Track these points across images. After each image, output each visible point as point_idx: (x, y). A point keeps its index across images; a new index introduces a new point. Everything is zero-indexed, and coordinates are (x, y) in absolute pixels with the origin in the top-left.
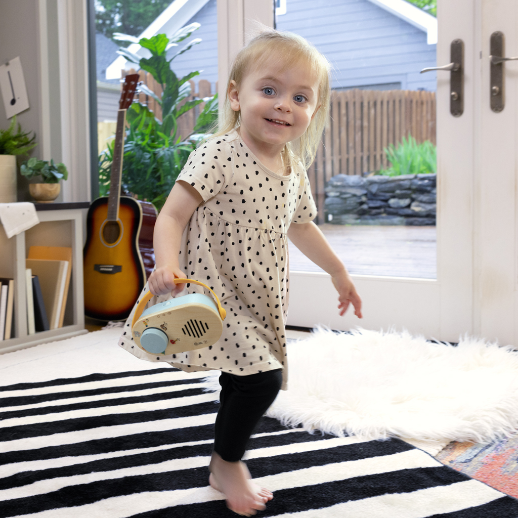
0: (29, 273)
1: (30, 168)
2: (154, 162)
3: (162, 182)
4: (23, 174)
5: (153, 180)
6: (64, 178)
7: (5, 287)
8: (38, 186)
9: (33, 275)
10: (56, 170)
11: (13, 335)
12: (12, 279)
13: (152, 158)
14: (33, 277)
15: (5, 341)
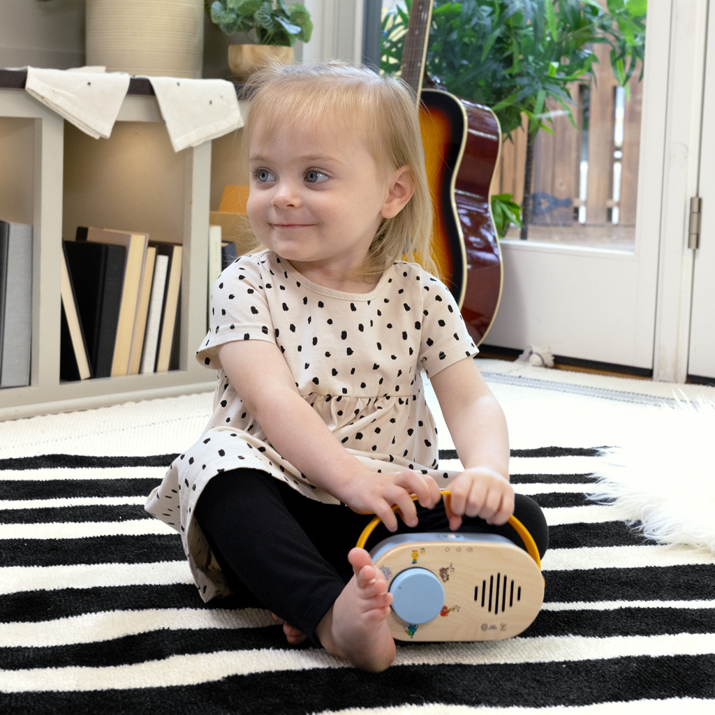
0: (216, 232)
1: (232, 10)
2: (498, 24)
3: (516, 69)
4: (215, 21)
5: (495, 66)
6: (303, 36)
7: (163, 260)
8: (246, 48)
9: (223, 241)
10: (288, 17)
11: (175, 364)
12: (180, 245)
13: (496, 16)
14: (225, 245)
15: (158, 374)
